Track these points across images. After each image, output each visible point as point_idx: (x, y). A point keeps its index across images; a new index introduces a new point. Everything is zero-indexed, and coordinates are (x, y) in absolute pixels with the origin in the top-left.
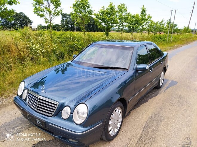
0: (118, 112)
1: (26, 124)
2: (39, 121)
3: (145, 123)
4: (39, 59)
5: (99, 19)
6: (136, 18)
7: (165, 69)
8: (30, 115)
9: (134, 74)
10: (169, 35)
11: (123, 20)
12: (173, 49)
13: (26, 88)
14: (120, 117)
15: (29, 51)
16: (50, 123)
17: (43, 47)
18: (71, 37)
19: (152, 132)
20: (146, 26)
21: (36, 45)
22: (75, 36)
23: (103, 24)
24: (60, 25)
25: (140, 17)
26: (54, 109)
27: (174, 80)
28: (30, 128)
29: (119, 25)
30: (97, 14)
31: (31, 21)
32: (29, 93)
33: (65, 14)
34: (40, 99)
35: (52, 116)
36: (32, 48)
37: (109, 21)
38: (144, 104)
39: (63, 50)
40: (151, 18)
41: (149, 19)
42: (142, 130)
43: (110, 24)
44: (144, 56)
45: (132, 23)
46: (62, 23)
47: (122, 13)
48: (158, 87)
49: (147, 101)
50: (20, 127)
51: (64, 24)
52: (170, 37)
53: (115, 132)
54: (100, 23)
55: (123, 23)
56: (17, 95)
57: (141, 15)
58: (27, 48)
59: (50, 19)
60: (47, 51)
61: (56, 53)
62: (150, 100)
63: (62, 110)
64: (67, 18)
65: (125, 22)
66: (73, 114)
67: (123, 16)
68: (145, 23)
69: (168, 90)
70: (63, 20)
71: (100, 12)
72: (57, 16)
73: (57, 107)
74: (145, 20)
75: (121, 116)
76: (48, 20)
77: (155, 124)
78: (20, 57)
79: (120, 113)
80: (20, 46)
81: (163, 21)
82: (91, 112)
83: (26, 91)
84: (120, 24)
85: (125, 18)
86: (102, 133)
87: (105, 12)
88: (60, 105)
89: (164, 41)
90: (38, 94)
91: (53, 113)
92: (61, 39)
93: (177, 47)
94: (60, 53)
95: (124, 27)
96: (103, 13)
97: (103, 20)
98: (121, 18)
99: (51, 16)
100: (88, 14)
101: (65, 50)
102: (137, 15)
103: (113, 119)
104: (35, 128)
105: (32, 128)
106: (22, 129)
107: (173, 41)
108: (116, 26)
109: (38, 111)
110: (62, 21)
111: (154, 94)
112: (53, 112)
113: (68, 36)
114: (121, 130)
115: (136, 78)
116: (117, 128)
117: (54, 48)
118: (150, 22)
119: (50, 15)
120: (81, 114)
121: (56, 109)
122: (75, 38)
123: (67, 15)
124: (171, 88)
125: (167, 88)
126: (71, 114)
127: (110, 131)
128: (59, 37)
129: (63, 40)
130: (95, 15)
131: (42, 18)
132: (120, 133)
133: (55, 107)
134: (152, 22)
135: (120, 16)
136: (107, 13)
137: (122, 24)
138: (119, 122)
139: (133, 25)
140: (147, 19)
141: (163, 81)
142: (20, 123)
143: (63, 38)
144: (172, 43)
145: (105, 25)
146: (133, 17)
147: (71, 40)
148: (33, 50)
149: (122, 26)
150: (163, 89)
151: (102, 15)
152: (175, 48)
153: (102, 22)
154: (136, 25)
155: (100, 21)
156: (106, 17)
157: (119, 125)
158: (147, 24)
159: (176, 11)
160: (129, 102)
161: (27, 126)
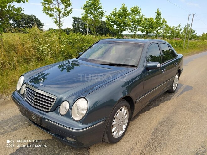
0: (124, 112)
1: (24, 122)
2: (35, 116)
3: (155, 127)
4: (45, 60)
5: (110, 21)
6: (150, 21)
7: (179, 72)
8: (26, 110)
9: (143, 72)
10: (186, 42)
11: (136, 23)
12: (189, 55)
13: (25, 82)
14: (125, 118)
15: (36, 51)
16: (46, 119)
17: (51, 48)
18: (80, 39)
19: (161, 137)
20: (161, 30)
21: (44, 45)
22: (85, 38)
23: (115, 26)
24: (72, 29)
25: (155, 21)
26: (52, 104)
27: (189, 85)
28: (27, 127)
29: (131, 28)
30: (108, 16)
31: (42, 24)
32: (27, 87)
33: (77, 18)
34: (37, 93)
35: (50, 111)
36: (40, 48)
37: (121, 24)
39: (71, 51)
40: (166, 22)
41: (164, 23)
42: (150, 135)
43: (122, 26)
44: (157, 57)
45: (146, 27)
46: (74, 27)
47: (135, 16)
48: (170, 92)
49: (158, 105)
50: (17, 125)
51: (75, 28)
52: (187, 43)
53: (120, 134)
54: (112, 26)
55: (137, 27)
56: (16, 90)
57: (155, 19)
58: (34, 48)
59: (60, 19)
60: (55, 51)
61: (64, 54)
63: (60, 105)
64: (79, 22)
65: (139, 25)
66: (72, 109)
67: (136, 19)
68: (160, 27)
69: (182, 95)
70: (75, 23)
71: (112, 14)
72: (67, 16)
73: (54, 101)
74: (160, 24)
75: (127, 117)
77: (165, 128)
78: (26, 56)
79: (126, 113)
80: (27, 46)
81: (179, 26)
82: (91, 108)
83: (25, 85)
84: (133, 28)
85: (138, 21)
86: (104, 133)
87: (117, 14)
88: (58, 99)
89: (181, 47)
90: (36, 88)
91: (50, 109)
92: (70, 40)
93: (193, 54)
94: (68, 55)
95: (137, 30)
96: (115, 15)
97: (115, 22)
98: (134, 21)
99: (61, 16)
100: (100, 15)
101: (74, 51)
102: (152, 19)
103: (117, 119)
104: (33, 126)
105: (30, 126)
106: (19, 127)
107: (190, 47)
108: (129, 29)
109: (34, 106)
110: (74, 25)
111: (166, 98)
112: (50, 107)
113: (78, 38)
114: (126, 133)
115: (145, 79)
116: (122, 130)
117: (62, 49)
118: (165, 27)
119: (59, 15)
120: (81, 110)
121: (53, 104)
122: (84, 40)
123: (79, 19)
124: (185, 93)
125: (181, 93)
126: (70, 110)
127: (114, 132)
128: (68, 39)
129: (72, 41)
130: (107, 17)
131: (51, 18)
132: (125, 136)
133: (53, 102)
134: (167, 26)
135: (133, 19)
136: (119, 15)
137: (135, 27)
138: (125, 124)
139: (147, 29)
140: (163, 23)
141: (176, 85)
142: (18, 121)
143: (73, 40)
144: (188, 49)
145: (117, 28)
146: (147, 20)
147: (80, 42)
148: (40, 50)
149: (136, 30)
150: (176, 94)
151: (114, 17)
152: (192, 55)
153: (113, 25)
154: (150, 29)
155: (112, 23)
156: (118, 19)
157: (124, 127)
158: (162, 28)
159: (193, 15)
160: (137, 102)
161: (25, 124)
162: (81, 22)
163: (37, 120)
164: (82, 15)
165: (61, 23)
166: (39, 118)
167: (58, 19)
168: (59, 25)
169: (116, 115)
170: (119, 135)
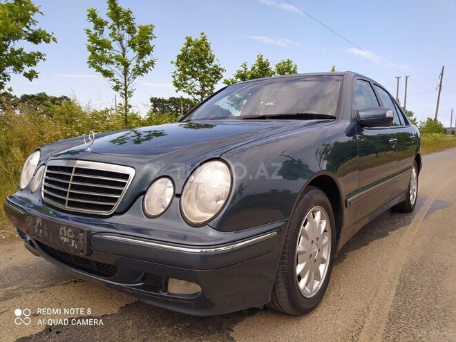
0: (318, 221)
2: (70, 230)
8: (43, 221)
14: (324, 242)
16: (104, 232)
26: (120, 192)
28: (45, 289)
30: (229, 81)
33: (159, 99)
34: (78, 170)
35: (115, 214)
38: (380, 240)
49: (386, 234)
50: (15, 288)
53: (314, 289)
56: (18, 189)
59: (126, 82)
62: (392, 234)
63: (144, 193)
64: (164, 108)
66: (183, 197)
69: (433, 215)
70: (155, 111)
71: (237, 77)
72: (142, 75)
73: (129, 182)
75: (327, 240)
76: (120, 84)
79: (325, 231)
86: (277, 277)
87: (249, 76)
91: (116, 205)
96: (243, 77)
99: (129, 76)
100: (212, 76)
103: (306, 237)
105: (52, 287)
106: (21, 292)
109: (69, 208)
111: (398, 221)
112: (116, 200)
114: (327, 291)
116: (319, 279)
119: (125, 73)
121: (125, 189)
123: (163, 101)
125: (430, 212)
126: (176, 199)
127: (300, 278)
130: (226, 81)
131: (108, 78)
133: (124, 184)
138: (324, 262)
141: (415, 193)
142: (20, 277)
157: (323, 270)
159: (407, 77)
160: (348, 204)
161: (38, 283)
162: (168, 107)
163: (77, 240)
164: (174, 77)
165: (129, 89)
166: (81, 234)
167: (122, 80)
168: (125, 95)
169: (304, 226)
170: (311, 290)
